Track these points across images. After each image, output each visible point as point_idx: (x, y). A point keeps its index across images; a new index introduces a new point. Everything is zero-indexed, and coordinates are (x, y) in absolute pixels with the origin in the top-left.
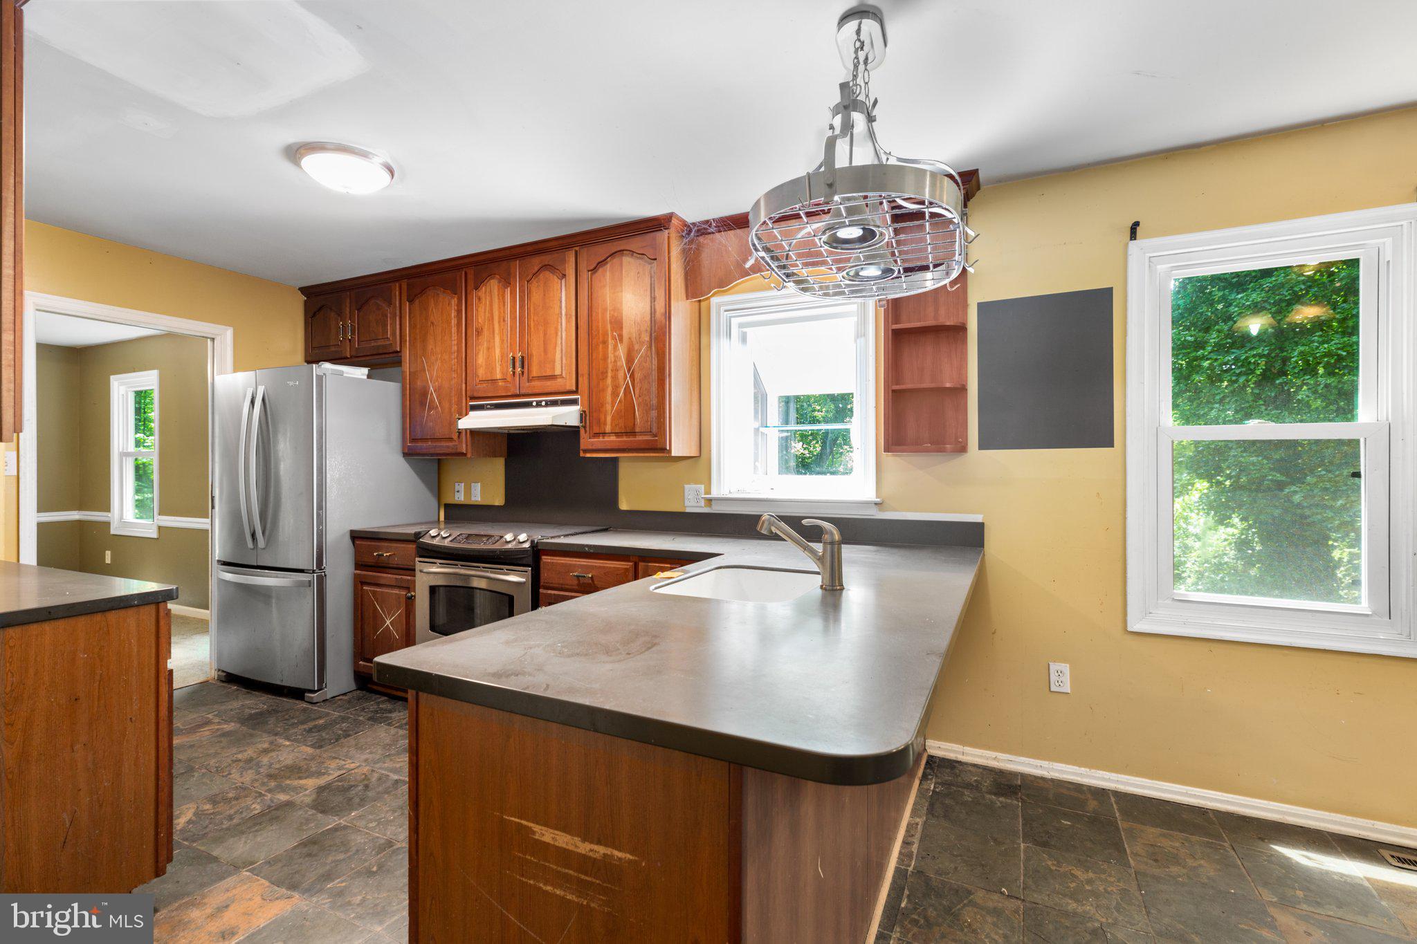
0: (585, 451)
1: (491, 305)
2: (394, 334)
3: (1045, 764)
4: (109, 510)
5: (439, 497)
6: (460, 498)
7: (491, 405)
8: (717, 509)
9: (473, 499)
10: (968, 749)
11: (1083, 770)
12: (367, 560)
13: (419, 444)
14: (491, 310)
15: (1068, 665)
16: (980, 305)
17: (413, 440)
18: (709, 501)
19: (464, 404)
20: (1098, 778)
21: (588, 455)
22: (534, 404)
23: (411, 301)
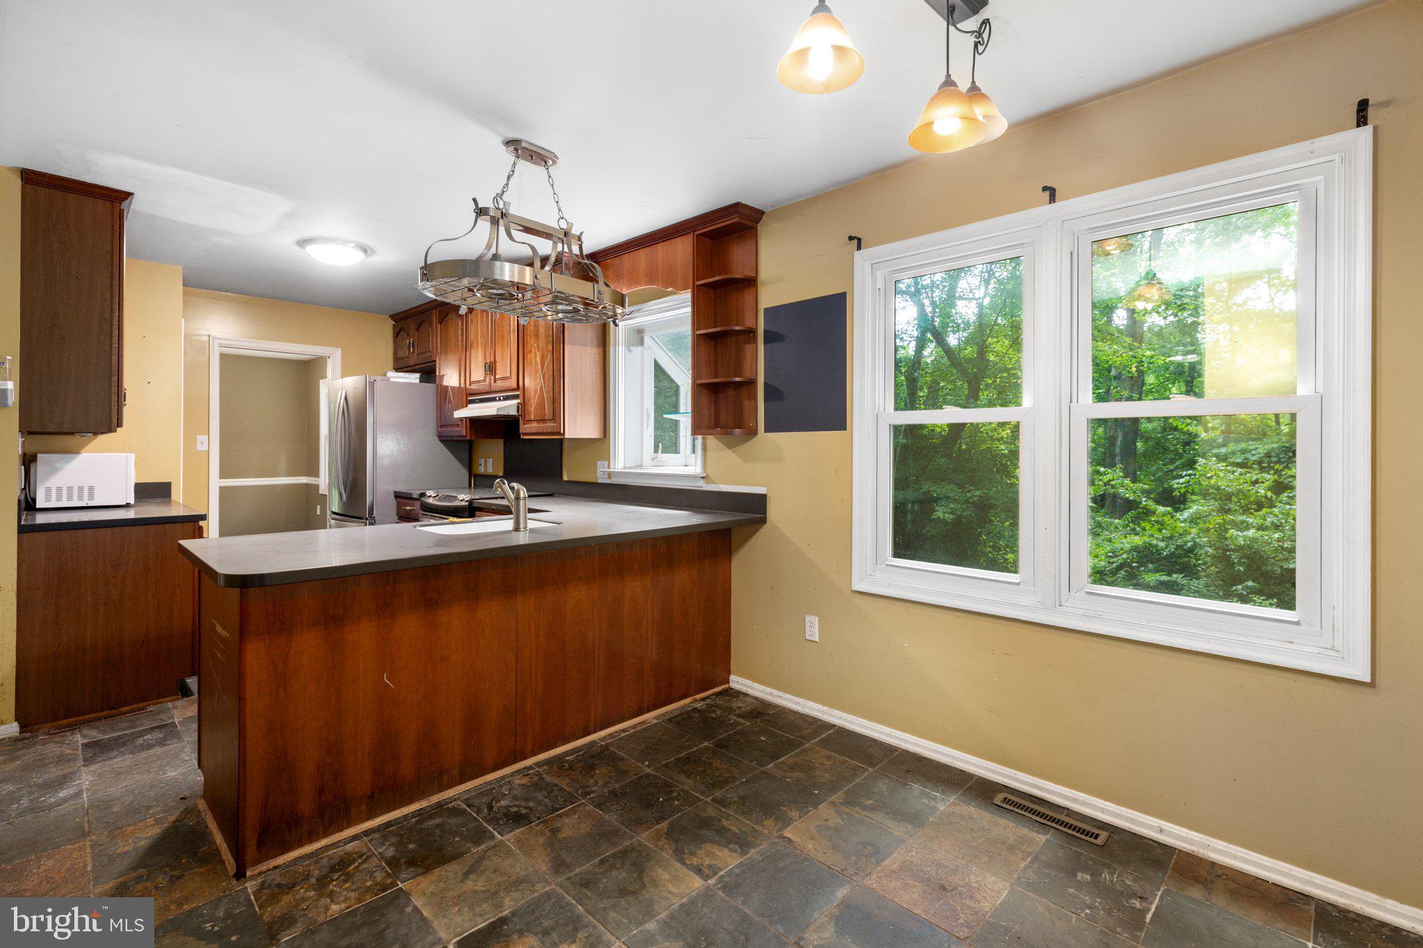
0: (524, 434)
1: (477, 323)
2: (433, 348)
3: (801, 701)
4: (318, 477)
5: (470, 469)
6: (482, 470)
7: (478, 399)
8: (615, 480)
9: (488, 470)
10: (756, 685)
11: (825, 709)
12: (403, 513)
13: (444, 429)
14: (477, 326)
15: (817, 618)
16: (766, 310)
17: (442, 426)
18: (610, 475)
19: (465, 400)
20: (834, 716)
21: (525, 437)
22: (498, 399)
23: (441, 323)
